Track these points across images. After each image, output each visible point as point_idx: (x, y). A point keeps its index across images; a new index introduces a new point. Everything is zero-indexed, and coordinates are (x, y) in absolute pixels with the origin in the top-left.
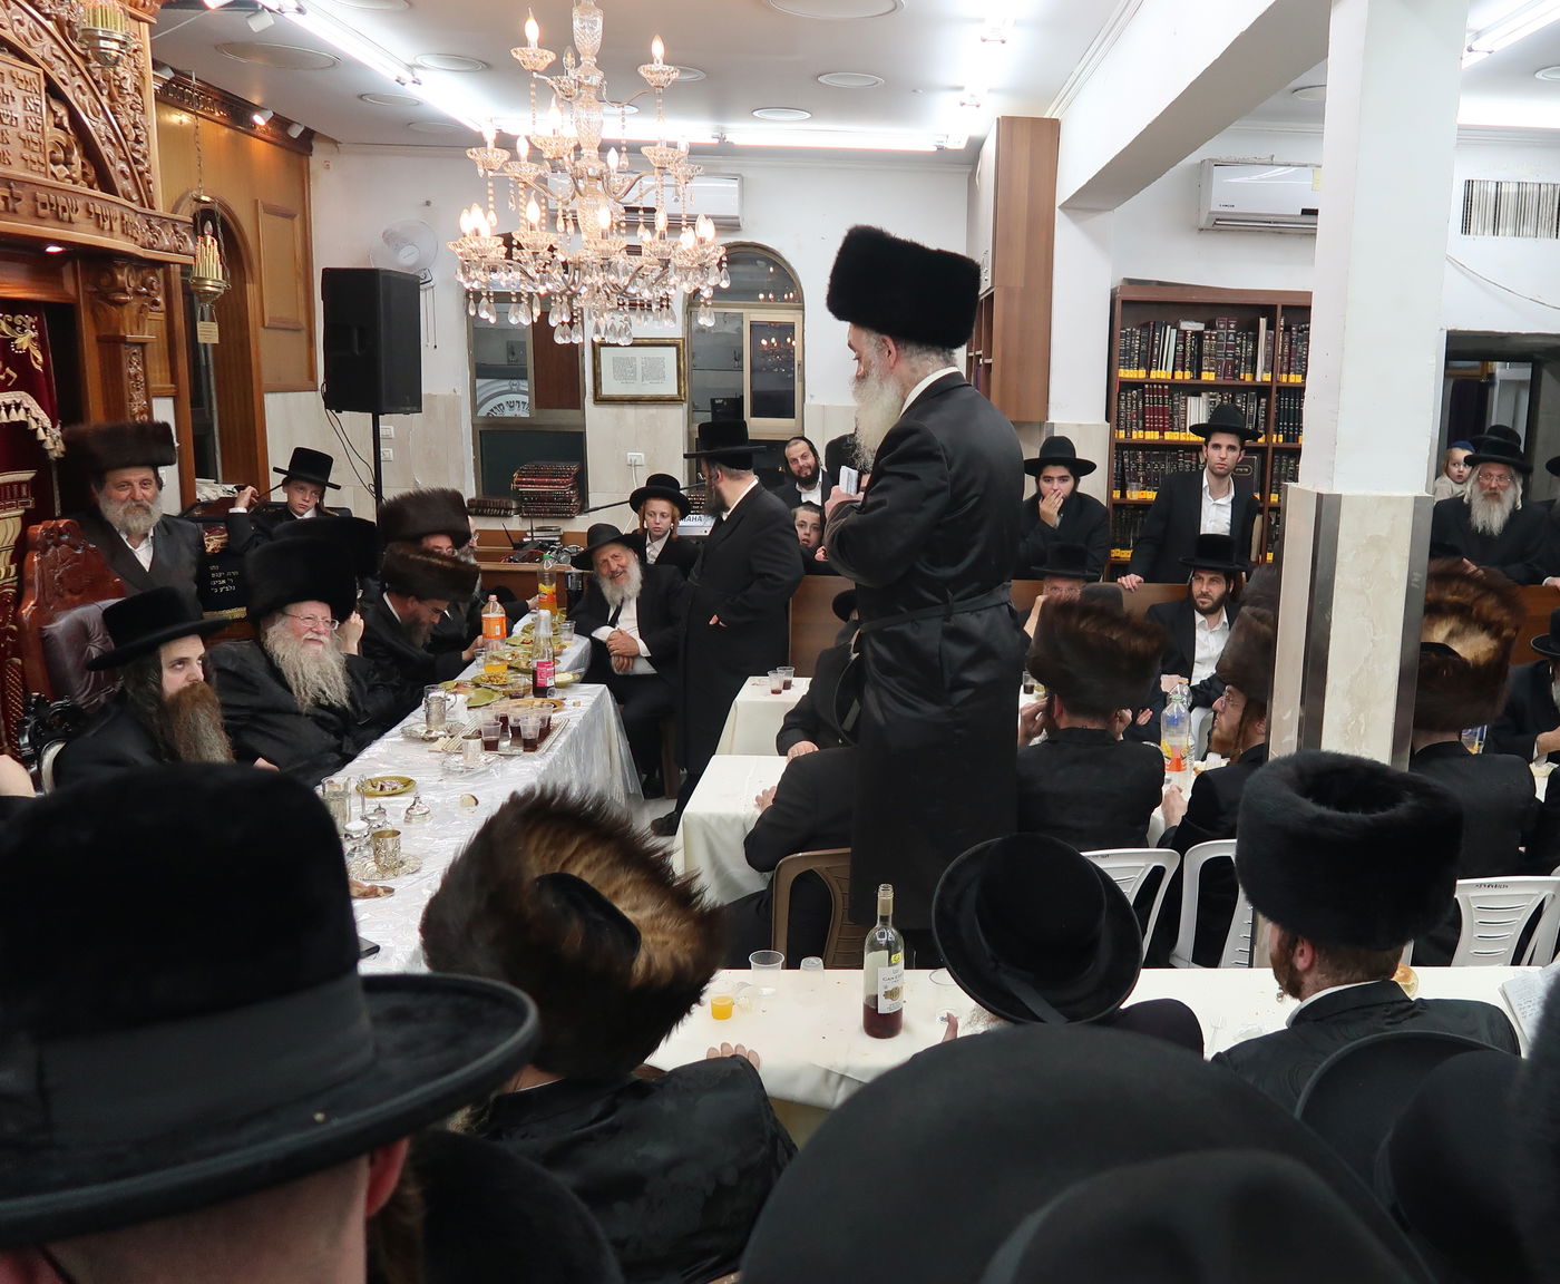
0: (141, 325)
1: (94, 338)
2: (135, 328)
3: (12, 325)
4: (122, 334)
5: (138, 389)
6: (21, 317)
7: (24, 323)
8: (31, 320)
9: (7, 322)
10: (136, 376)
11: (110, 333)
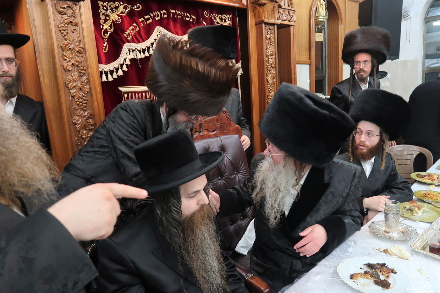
0: (273, 16)
1: (254, 23)
2: (270, 18)
3: (221, 19)
4: (263, 19)
5: (271, 45)
6: (224, 15)
7: (225, 18)
8: (228, 16)
9: (220, 18)
10: (270, 38)
11: (260, 20)
